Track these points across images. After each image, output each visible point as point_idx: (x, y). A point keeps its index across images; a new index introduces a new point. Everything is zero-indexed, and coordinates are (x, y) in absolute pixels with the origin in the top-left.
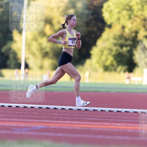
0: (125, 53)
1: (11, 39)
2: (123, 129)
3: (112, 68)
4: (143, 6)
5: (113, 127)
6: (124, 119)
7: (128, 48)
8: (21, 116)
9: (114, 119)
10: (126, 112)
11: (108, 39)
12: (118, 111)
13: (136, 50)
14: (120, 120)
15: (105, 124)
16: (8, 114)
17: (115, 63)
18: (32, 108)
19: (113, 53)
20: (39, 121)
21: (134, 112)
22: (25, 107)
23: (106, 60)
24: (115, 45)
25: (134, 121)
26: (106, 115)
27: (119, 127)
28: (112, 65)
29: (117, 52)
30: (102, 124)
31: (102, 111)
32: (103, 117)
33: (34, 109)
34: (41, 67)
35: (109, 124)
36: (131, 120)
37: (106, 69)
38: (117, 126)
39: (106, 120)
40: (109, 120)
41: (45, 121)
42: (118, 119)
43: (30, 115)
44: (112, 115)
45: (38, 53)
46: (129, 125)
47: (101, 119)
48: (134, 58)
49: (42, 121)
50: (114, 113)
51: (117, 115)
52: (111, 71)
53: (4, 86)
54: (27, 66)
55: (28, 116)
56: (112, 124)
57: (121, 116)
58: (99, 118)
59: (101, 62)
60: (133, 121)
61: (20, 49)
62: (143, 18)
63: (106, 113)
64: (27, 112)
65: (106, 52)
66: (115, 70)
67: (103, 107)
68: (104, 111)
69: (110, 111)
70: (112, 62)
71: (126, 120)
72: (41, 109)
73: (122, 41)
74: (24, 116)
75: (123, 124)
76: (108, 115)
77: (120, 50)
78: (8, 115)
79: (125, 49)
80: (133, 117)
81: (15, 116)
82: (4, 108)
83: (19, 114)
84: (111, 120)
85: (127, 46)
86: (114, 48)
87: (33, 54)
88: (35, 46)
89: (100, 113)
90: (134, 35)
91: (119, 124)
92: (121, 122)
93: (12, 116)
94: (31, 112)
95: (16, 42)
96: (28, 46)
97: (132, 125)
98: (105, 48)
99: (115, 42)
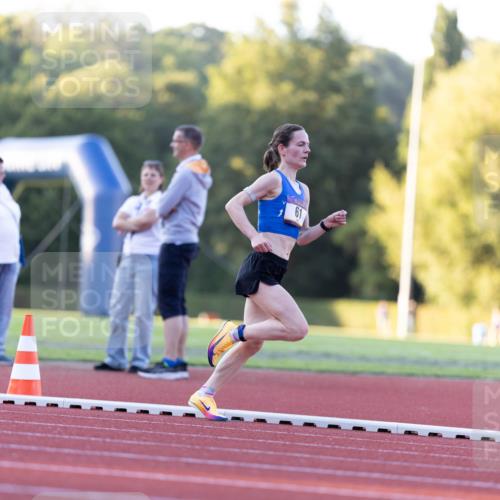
1: (367, 199)
8: (395, 463)
16: (350, 454)
18: (435, 438)
20: (454, 482)
22: (409, 433)
33: (439, 439)
34: (468, 298)
41: (477, 484)
43: (427, 463)
45: (457, 250)
49: (466, 483)
53: (339, 357)
54: (418, 294)
55: (418, 465)
61: (395, 235)
64: (416, 451)
72: (462, 440)
74: (405, 464)
78: (350, 460)
81: (375, 464)
82: (337, 434)
83: (388, 457)
87: (441, 252)
88: (446, 225)
93: (365, 461)
94: (429, 452)
95: (381, 208)
96: (425, 223)
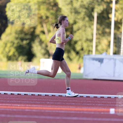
0: (25, 46)
2: (22, 109)
3: (14, 58)
4: (39, 6)
5: (14, 107)
6: (24, 101)
7: (28, 41)
9: (15, 101)
10: (25, 94)
11: (10, 34)
12: (18, 94)
13: (34, 43)
14: (20, 102)
15: (7, 105)
17: (16, 54)
19: (15, 45)
21: (32, 95)
23: (9, 51)
24: (17, 38)
25: (32, 102)
26: (8, 98)
27: (19, 107)
28: (14, 55)
29: (18, 45)
30: (4, 105)
31: (5, 94)
32: (6, 99)
35: (10, 105)
36: (29, 101)
37: (9, 58)
38: (18, 106)
39: (8, 101)
40: (10, 101)
42: (18, 101)
44: (13, 98)
46: (27, 105)
47: (4, 101)
48: (32, 49)
50: (15, 96)
51: (18, 98)
52: (13, 60)
56: (13, 105)
57: (21, 98)
58: (1, 100)
59: (5, 53)
60: (30, 102)
62: (39, 16)
63: (8, 96)
65: (9, 45)
66: (17, 60)
67: (6, 91)
68: (7, 94)
69: (11, 94)
70: (14, 53)
71: (25, 101)
73: (22, 36)
75: (22, 105)
76: (10, 97)
77: (21, 43)
79: (25, 42)
80: (31, 99)
84: (12, 101)
85: (26, 40)
86: (16, 42)
89: (3, 95)
90: (32, 30)
91: (19, 105)
92: (21, 103)
97: (30, 105)
98: (8, 41)
99: (17, 36)
